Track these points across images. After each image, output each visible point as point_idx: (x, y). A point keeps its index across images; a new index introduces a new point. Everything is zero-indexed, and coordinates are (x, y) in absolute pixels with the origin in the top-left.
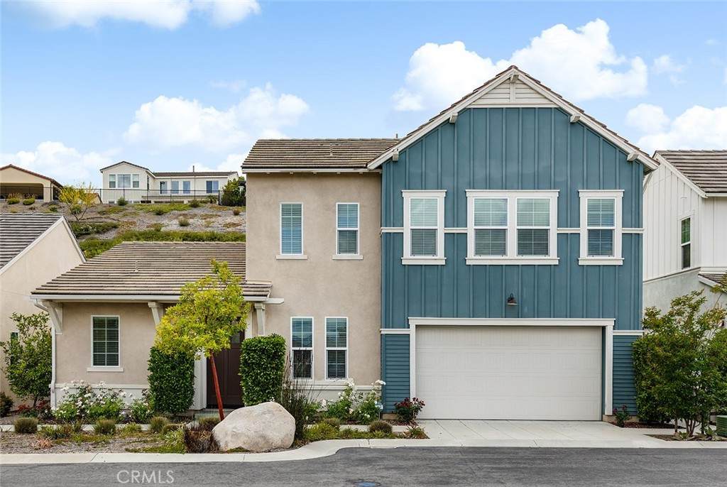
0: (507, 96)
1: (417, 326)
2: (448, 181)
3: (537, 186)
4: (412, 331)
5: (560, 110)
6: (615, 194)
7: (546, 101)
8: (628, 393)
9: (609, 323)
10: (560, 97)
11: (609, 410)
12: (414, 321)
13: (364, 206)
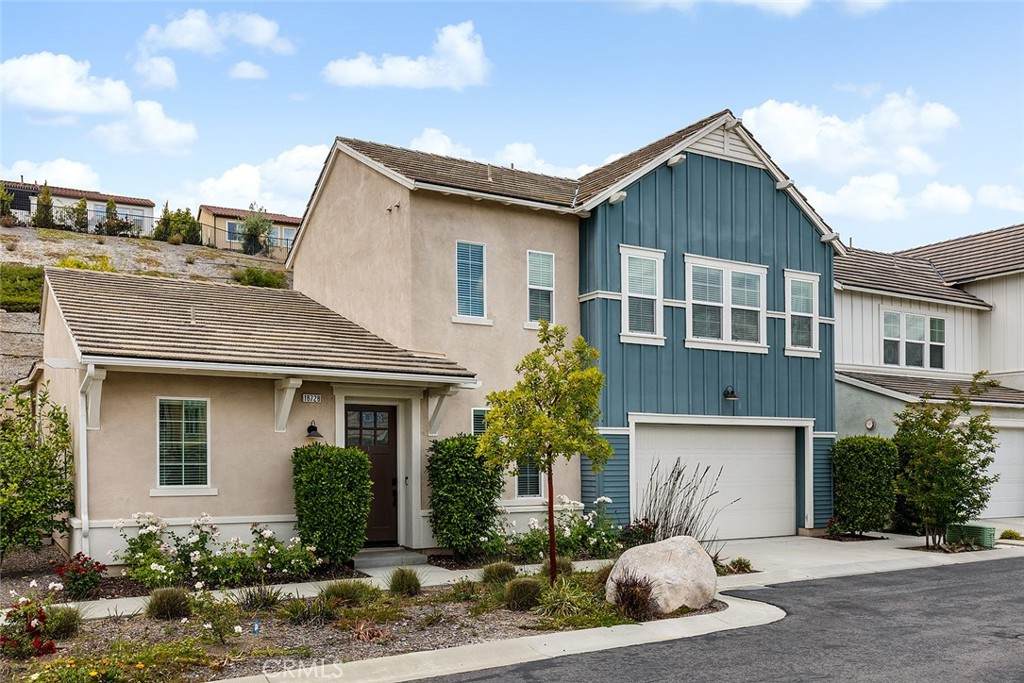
0: (721, 145)
1: (638, 425)
2: (665, 239)
3: (747, 259)
4: (631, 431)
5: (767, 172)
6: (813, 278)
7: (756, 160)
8: (825, 503)
9: (808, 423)
10: (769, 157)
11: (809, 523)
12: (635, 418)
13: (560, 259)
